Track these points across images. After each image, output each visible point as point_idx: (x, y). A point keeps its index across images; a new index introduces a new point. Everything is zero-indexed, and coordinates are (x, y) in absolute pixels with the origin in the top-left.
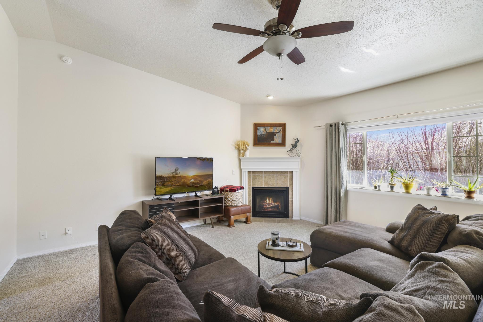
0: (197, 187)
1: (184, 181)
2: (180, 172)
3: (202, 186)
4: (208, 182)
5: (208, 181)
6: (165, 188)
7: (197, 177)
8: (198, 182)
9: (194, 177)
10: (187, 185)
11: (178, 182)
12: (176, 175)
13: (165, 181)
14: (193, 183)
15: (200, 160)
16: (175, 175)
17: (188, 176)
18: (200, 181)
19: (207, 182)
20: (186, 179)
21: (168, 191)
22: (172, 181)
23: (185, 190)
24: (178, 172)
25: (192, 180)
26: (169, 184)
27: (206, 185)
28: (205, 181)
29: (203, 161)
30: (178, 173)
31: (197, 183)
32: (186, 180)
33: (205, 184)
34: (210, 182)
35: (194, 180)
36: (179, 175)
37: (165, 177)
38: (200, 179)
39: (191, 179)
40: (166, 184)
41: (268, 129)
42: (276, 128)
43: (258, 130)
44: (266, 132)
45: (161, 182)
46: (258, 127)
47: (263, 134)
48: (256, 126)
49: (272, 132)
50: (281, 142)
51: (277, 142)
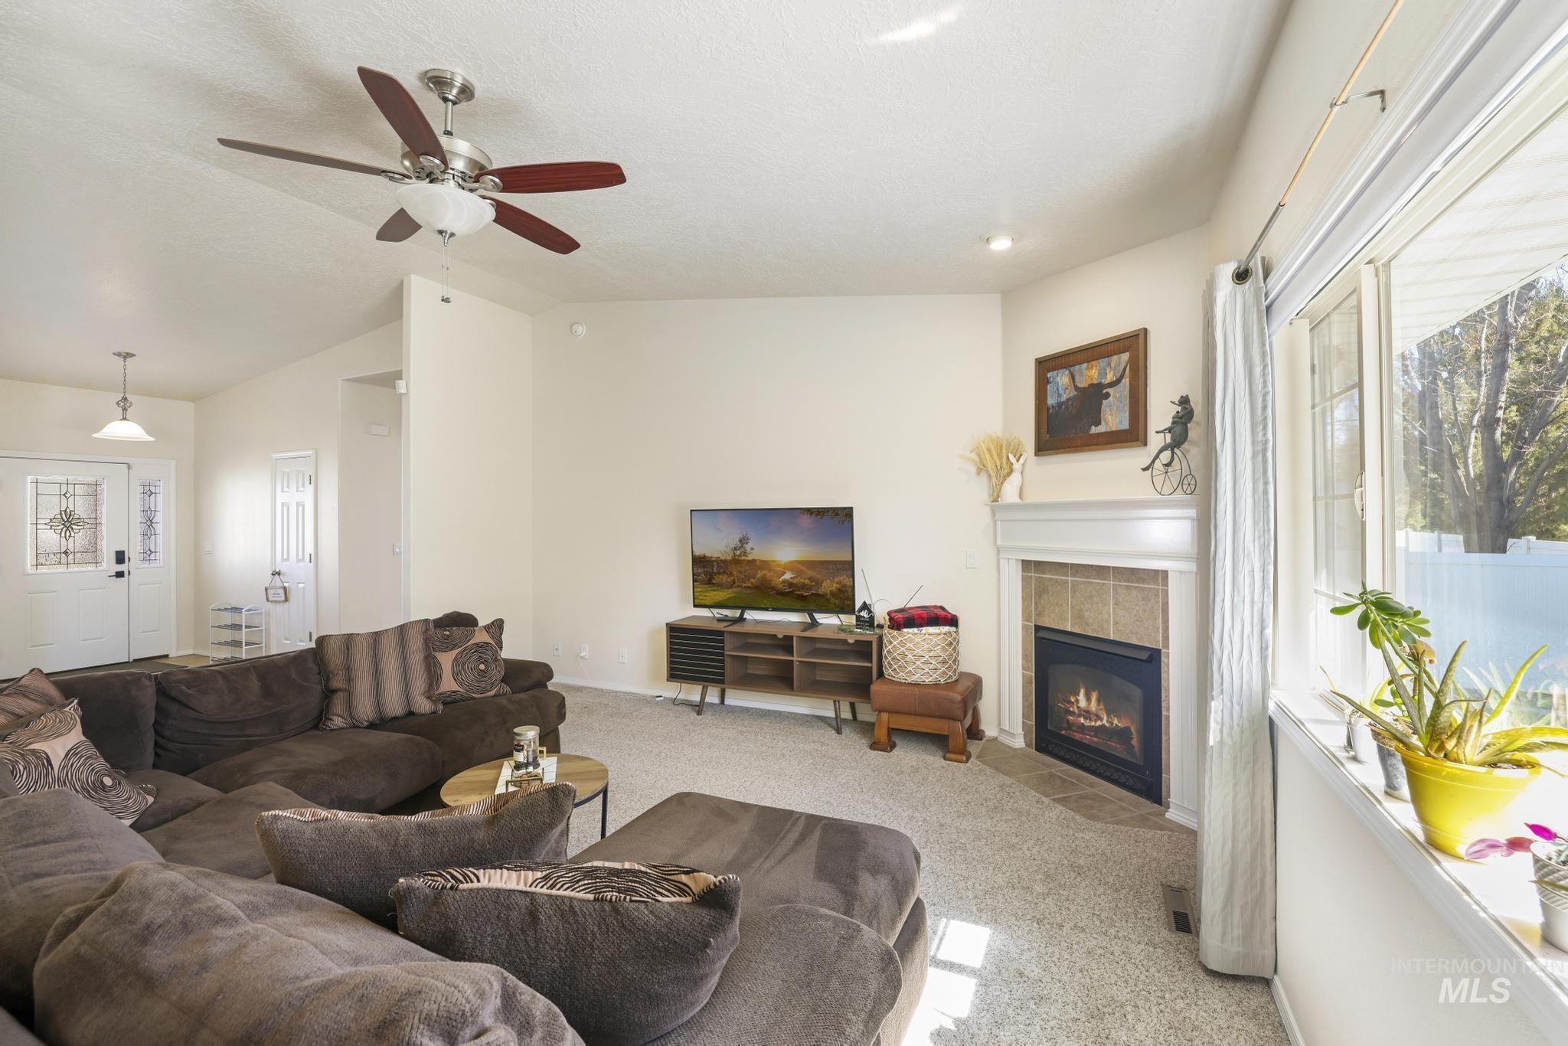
0: (802, 598)
1: (765, 575)
2: (752, 549)
3: (818, 595)
4: (838, 586)
5: (837, 583)
6: (714, 590)
7: (800, 567)
8: (807, 581)
9: (795, 566)
10: (773, 589)
11: (748, 578)
12: (743, 558)
13: (715, 571)
14: (790, 584)
15: (812, 513)
16: (740, 555)
17: (774, 561)
18: (811, 579)
19: (835, 585)
20: (770, 570)
21: (721, 599)
22: (731, 574)
23: (769, 603)
24: (748, 547)
25: (788, 576)
26: (725, 580)
27: (832, 593)
28: (828, 581)
29: (819, 517)
30: (748, 550)
31: (804, 587)
32: (769, 572)
33: (828, 592)
34: (844, 586)
35: (792, 576)
36: (750, 558)
37: (714, 561)
38: (811, 573)
39: (785, 573)
40: (717, 580)
41: (1081, 374)
42: (1109, 364)
43: (1049, 386)
44: (1076, 388)
45: (706, 573)
46: (1049, 371)
47: (1064, 398)
48: (1046, 366)
49: (1095, 382)
50: (1126, 426)
51: (1114, 429)
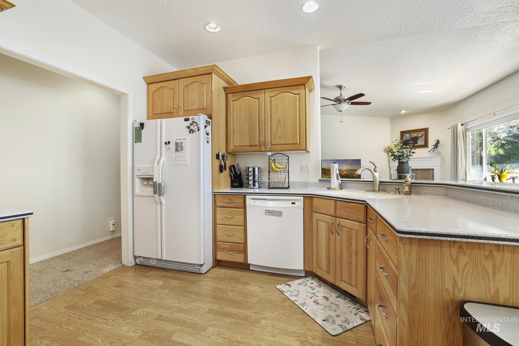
0: (349, 177)
3: (352, 177)
6: (326, 176)
7: (348, 171)
8: (350, 174)
9: (346, 170)
13: (326, 171)
14: (346, 174)
17: (342, 169)
18: (351, 173)
25: (345, 173)
26: (329, 173)
27: (356, 176)
29: (353, 161)
34: (359, 175)
37: (326, 169)
38: (351, 172)
40: (327, 173)
41: (412, 135)
42: (419, 133)
43: (404, 137)
44: (411, 137)
45: (324, 172)
46: (404, 134)
47: (408, 139)
48: (403, 133)
49: (416, 136)
50: (423, 144)
51: (421, 145)
